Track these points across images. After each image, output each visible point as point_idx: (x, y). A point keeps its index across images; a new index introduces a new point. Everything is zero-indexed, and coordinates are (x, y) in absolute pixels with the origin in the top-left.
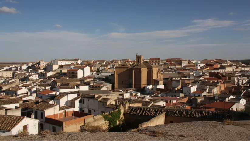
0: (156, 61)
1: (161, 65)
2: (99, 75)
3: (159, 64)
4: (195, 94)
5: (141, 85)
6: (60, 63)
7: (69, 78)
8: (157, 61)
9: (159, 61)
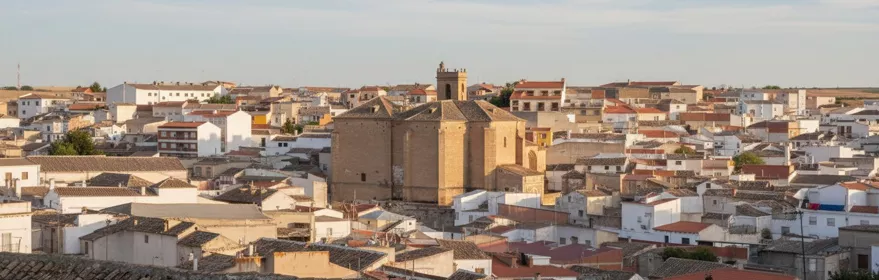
0: (545, 93)
1: (566, 109)
2: (286, 145)
3: (555, 107)
4: (668, 234)
5: (439, 193)
6: (143, 98)
7: (161, 155)
8: (551, 91)
9: (558, 93)
